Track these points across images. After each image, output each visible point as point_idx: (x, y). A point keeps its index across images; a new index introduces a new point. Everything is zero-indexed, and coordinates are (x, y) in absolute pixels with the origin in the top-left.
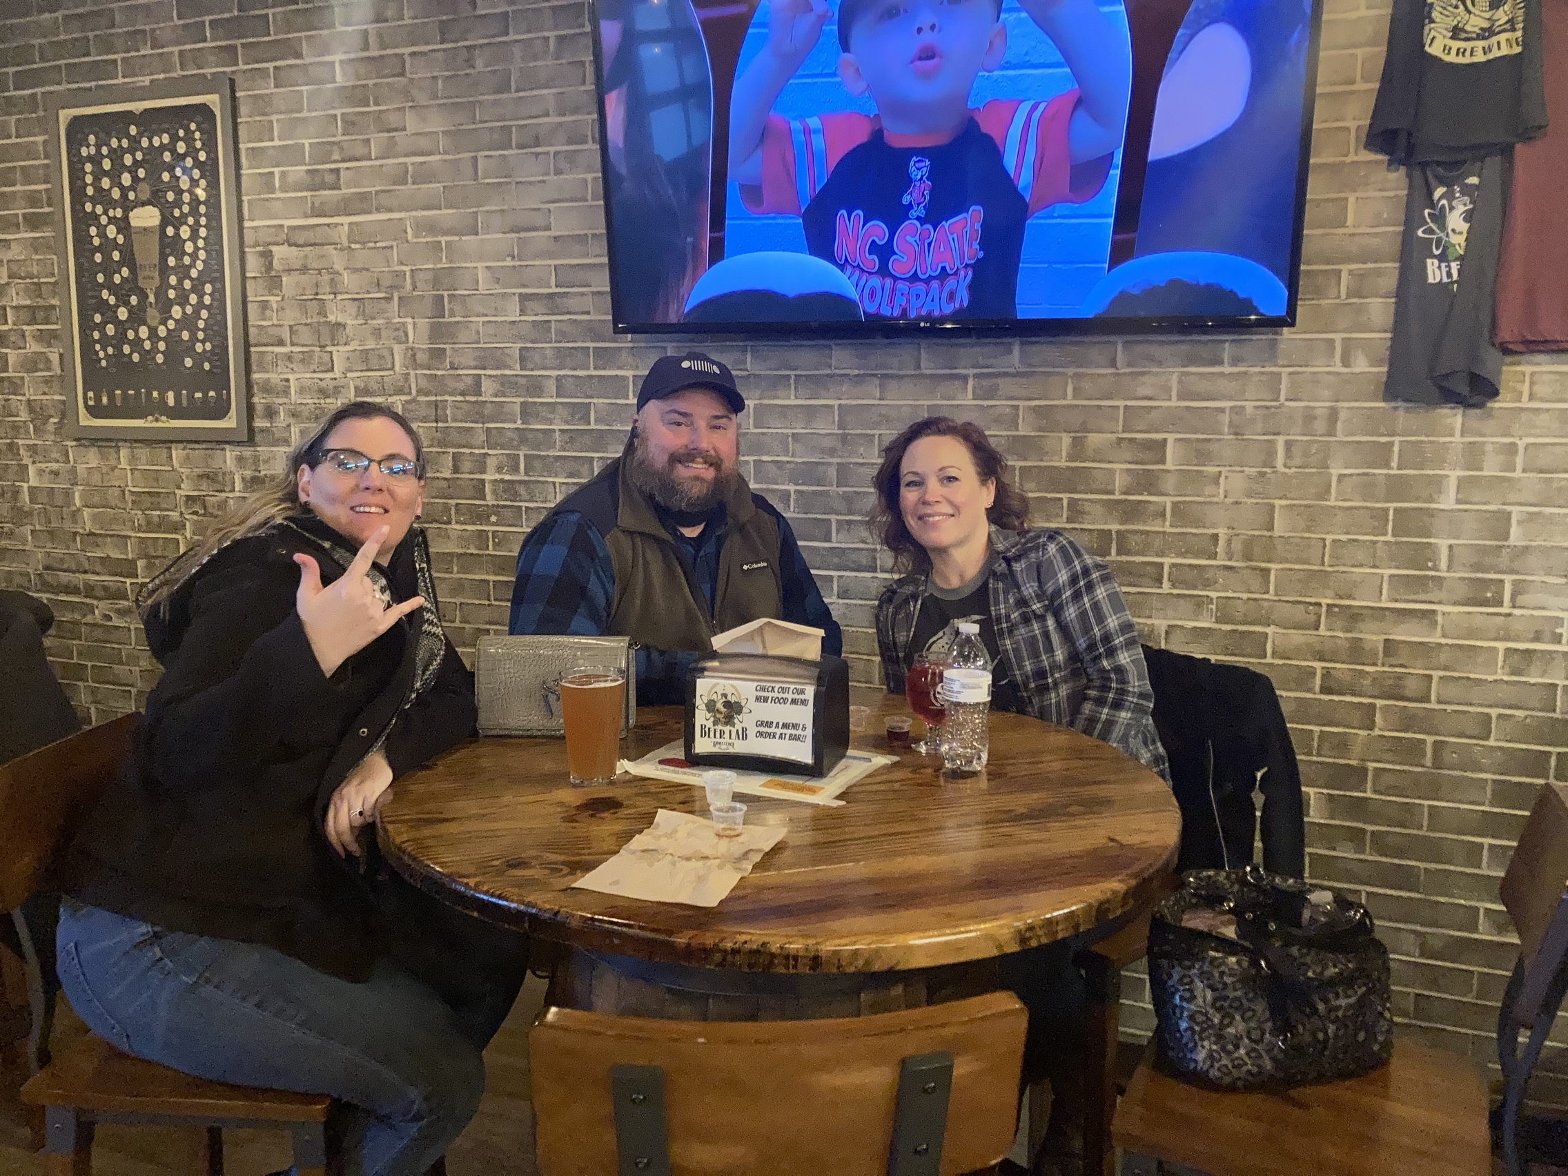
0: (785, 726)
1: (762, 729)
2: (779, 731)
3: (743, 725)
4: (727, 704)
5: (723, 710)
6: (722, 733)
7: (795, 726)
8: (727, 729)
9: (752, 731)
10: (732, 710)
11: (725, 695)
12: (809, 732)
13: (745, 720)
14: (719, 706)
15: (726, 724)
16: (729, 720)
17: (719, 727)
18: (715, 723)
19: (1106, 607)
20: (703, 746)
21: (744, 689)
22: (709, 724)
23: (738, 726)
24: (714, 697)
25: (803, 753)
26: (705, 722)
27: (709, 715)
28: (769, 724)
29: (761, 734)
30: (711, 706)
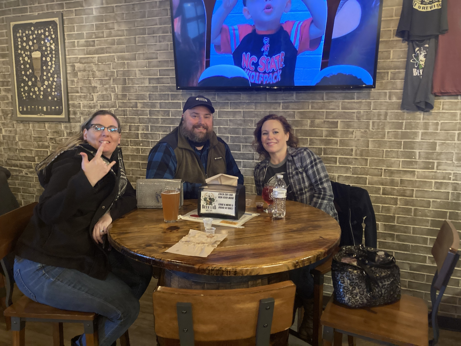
0: (227, 205)
1: (220, 206)
2: (225, 206)
3: (215, 205)
4: (210, 199)
5: (209, 200)
6: (209, 207)
7: (230, 205)
8: (210, 206)
9: (217, 206)
10: (211, 201)
11: (209, 196)
12: (234, 207)
13: (216, 204)
14: (208, 199)
15: (210, 204)
16: (211, 203)
17: (208, 205)
18: (207, 204)
19: (321, 170)
20: (203, 211)
21: (215, 194)
22: (205, 205)
23: (213, 205)
24: (206, 197)
25: (232, 213)
26: (203, 204)
27: (205, 202)
28: (222, 205)
29: (220, 207)
30: (205, 199)
